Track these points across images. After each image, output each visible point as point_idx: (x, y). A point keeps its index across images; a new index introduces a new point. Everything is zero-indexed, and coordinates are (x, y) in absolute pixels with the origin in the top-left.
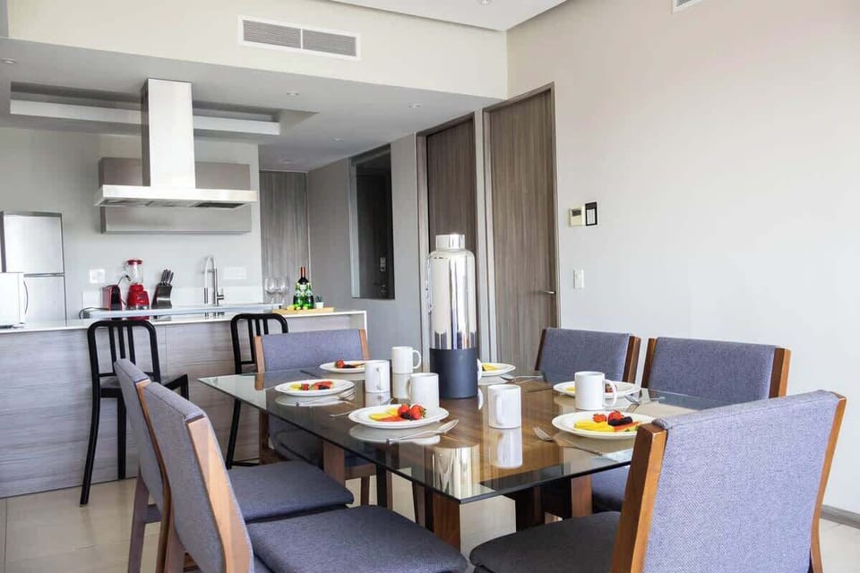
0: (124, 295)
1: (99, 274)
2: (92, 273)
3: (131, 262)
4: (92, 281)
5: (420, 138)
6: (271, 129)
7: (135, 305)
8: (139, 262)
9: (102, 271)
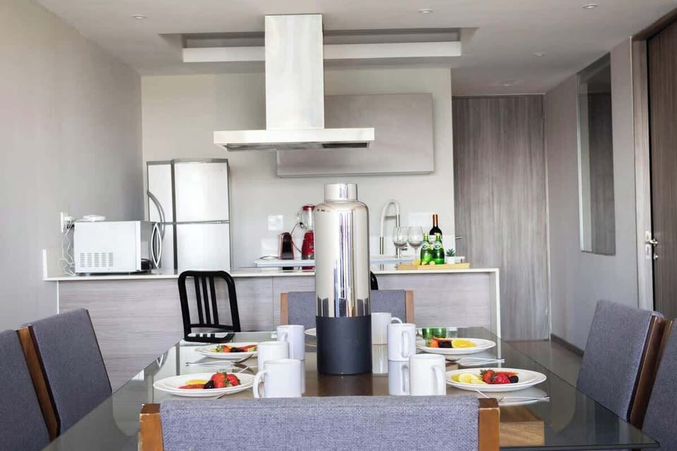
0: (298, 243)
1: (278, 220)
2: (272, 219)
3: (305, 208)
4: (271, 228)
5: (637, 43)
6: (451, 50)
7: (307, 255)
8: (313, 208)
9: (281, 217)
